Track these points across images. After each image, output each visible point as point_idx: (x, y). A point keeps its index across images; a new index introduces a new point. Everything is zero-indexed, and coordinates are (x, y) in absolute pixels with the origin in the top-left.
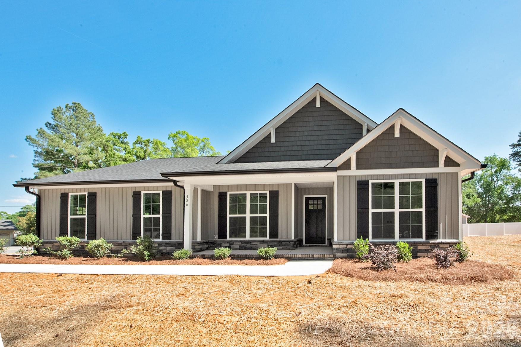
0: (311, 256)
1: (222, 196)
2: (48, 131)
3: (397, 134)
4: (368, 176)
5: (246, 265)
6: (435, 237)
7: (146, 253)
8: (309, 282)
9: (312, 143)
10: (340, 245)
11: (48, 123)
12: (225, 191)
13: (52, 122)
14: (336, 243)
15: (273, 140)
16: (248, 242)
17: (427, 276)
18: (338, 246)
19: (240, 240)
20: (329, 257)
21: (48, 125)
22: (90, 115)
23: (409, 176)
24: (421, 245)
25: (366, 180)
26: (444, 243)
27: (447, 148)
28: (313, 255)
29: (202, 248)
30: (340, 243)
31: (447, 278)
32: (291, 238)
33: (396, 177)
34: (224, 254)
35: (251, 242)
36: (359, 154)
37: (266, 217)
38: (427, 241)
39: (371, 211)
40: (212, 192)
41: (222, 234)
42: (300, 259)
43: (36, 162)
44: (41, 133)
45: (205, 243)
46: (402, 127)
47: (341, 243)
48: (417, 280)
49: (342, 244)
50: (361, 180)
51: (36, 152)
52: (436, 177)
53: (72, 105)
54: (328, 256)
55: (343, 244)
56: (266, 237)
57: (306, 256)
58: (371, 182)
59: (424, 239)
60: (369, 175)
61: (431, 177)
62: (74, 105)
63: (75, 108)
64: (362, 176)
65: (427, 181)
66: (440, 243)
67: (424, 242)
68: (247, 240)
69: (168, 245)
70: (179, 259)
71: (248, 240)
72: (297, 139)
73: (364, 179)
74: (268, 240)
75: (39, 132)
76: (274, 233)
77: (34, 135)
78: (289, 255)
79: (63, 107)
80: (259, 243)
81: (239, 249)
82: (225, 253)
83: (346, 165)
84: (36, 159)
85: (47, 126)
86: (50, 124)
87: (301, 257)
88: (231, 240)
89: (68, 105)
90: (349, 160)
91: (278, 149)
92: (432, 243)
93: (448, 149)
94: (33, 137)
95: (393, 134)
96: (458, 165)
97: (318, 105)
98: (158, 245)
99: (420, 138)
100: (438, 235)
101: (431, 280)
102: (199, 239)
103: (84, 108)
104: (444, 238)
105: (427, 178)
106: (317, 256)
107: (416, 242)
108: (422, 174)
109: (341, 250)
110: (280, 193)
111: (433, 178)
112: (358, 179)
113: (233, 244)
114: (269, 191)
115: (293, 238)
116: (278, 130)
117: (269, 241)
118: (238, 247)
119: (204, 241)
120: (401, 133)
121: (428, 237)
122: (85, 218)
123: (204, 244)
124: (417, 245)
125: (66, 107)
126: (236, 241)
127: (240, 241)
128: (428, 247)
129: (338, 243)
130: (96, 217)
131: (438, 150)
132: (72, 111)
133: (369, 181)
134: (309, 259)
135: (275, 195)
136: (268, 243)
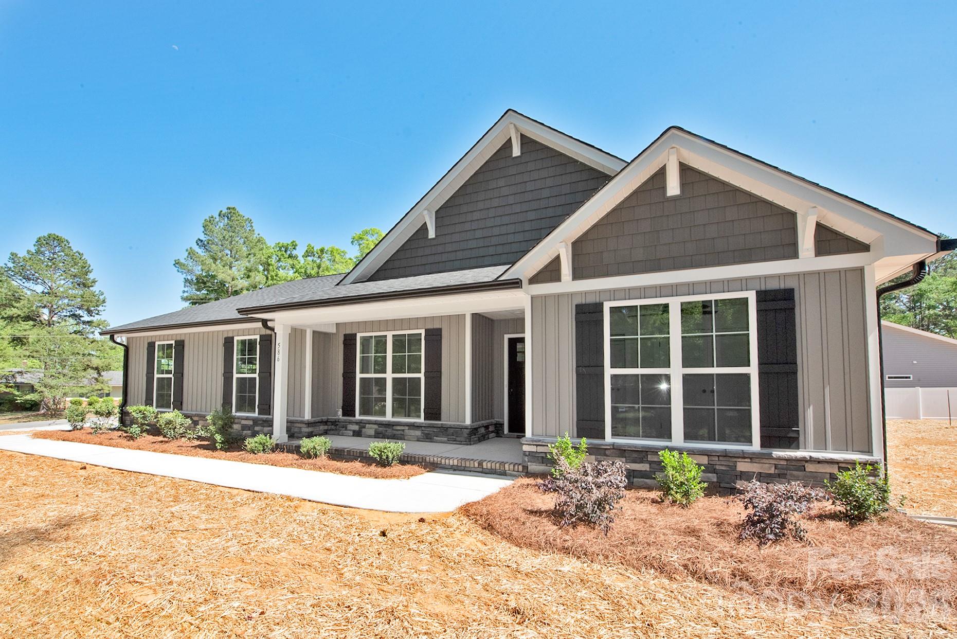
0: (476, 465)
1: (349, 341)
2: (200, 251)
3: (673, 187)
4: (600, 292)
5: (342, 473)
6: (792, 442)
7: (218, 437)
8: (383, 534)
9: (504, 230)
10: (537, 445)
11: (199, 240)
12: (353, 332)
13: (202, 237)
14: (526, 441)
15: (432, 234)
16: (389, 425)
17: (689, 559)
18: (533, 449)
19: (376, 421)
20: (514, 471)
21: (199, 242)
22: (247, 222)
23: (709, 286)
24: (746, 460)
25: (598, 301)
26: (819, 462)
27: (815, 207)
28: (480, 464)
29: (312, 432)
30: (536, 441)
31: (745, 577)
32: (465, 422)
33: (674, 290)
34: (314, 448)
35: (393, 425)
36: (578, 246)
37: (419, 379)
38: (766, 451)
39: (609, 371)
40: (334, 334)
41: (348, 410)
42: (455, 468)
43: (186, 295)
44: (191, 254)
45: (319, 422)
46: (685, 170)
47: (540, 441)
48: (652, 566)
49: (540, 443)
50: (584, 302)
51: (186, 280)
52: (789, 284)
53: (226, 211)
54: (512, 467)
55: (544, 444)
56: (419, 417)
57: (468, 465)
58: (607, 306)
59: (756, 446)
60: (605, 291)
61: (773, 285)
62: (229, 211)
63: (230, 214)
64: (586, 293)
65: (762, 296)
66: (804, 460)
67: (754, 453)
68: (385, 421)
69: (265, 424)
70: (253, 452)
71: (389, 421)
72: (475, 226)
73: (591, 300)
74: (422, 423)
75: (189, 253)
76: (433, 412)
77: (183, 257)
78: (435, 459)
79: (216, 215)
80: (407, 428)
81: (375, 438)
82: (318, 448)
83: (551, 272)
84: (186, 289)
85: (198, 245)
86: (202, 241)
87: (457, 466)
88: (362, 420)
89: (221, 211)
90: (557, 260)
91: (440, 249)
92: (779, 459)
93: (819, 208)
94: (183, 261)
95: (664, 188)
96: (864, 248)
97: (516, 151)
98: (254, 423)
99: (736, 190)
100: (801, 438)
101: (694, 574)
102: (307, 416)
103: (241, 213)
104: (822, 444)
105: (763, 288)
106: (489, 465)
107: (731, 451)
108: (747, 279)
109: (540, 458)
110: (445, 334)
111: (782, 287)
112: (578, 300)
113: (364, 427)
114: (424, 330)
115: (468, 422)
116: (441, 214)
117: (424, 425)
118: (372, 432)
119: (318, 419)
120: (683, 185)
121: (768, 441)
122: (171, 378)
123: (319, 424)
124: (735, 460)
125: (219, 215)
126: (370, 422)
127: (375, 423)
128: (770, 468)
129: (533, 441)
130: (182, 376)
131: (793, 215)
132: (226, 219)
133: (604, 303)
134: (473, 469)
135: (434, 337)
136: (423, 428)
